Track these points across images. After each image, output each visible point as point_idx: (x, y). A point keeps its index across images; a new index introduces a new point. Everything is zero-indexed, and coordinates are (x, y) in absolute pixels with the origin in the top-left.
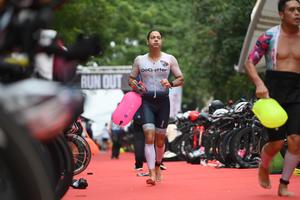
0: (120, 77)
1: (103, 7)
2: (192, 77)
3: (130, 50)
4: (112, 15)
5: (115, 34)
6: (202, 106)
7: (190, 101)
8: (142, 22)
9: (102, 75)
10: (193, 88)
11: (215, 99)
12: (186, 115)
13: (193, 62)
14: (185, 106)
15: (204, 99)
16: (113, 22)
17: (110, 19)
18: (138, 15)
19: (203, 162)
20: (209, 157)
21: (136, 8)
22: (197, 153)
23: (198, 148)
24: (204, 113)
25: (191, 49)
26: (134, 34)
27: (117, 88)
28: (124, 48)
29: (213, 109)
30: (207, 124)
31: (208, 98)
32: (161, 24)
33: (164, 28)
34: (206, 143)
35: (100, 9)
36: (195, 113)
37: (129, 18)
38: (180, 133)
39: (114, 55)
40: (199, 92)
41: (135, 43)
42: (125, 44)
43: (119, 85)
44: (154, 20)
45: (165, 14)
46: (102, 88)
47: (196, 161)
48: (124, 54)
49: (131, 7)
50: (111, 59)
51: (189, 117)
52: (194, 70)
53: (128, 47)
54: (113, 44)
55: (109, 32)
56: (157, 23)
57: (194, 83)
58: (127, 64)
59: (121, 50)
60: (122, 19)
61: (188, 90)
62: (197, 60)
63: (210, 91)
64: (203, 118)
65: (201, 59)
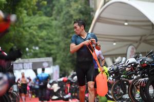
0: (31, 64)
1: (22, 33)
2: (64, 62)
3: (36, 51)
4: (26, 36)
5: (28, 45)
6: (69, 75)
7: (63, 73)
8: (40, 38)
9: (23, 63)
10: (64, 67)
11: (74, 71)
12: (62, 79)
13: (64, 55)
14: (61, 75)
15: (69, 72)
16: (27, 39)
17: (25, 38)
18: (38, 35)
19: (70, 100)
20: (73, 98)
21: (37, 32)
22: (67, 96)
23: (67, 94)
24: (69, 78)
25: (62, 50)
26: (37, 44)
27: (30, 68)
28: (32, 51)
29: (73, 76)
30: (71, 83)
31: (71, 71)
32: (49, 39)
33: (50, 41)
34: (71, 91)
35: (21, 34)
36: (65, 79)
37: (34, 37)
38: (59, 88)
39: (28, 54)
40: (67, 69)
41: (37, 48)
42: (32, 49)
44: (45, 38)
45: (50, 35)
46: (23, 69)
47: (67, 99)
48: (33, 53)
49: (35, 33)
50: (27, 55)
51: (63, 81)
52: (64, 59)
53: (34, 50)
54: (27, 49)
55: (25, 44)
56: (47, 39)
57: (64, 65)
58: (34, 58)
59: (31, 52)
60: (31, 38)
61: (62, 68)
63: (72, 68)
64: (69, 81)
65: (67, 54)
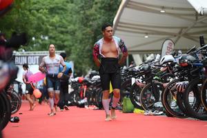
0: (38, 57)
1: (28, 17)
2: (79, 57)
3: (44, 42)
4: (33, 22)
5: (35, 33)
6: (86, 74)
7: (78, 71)
8: (50, 26)
9: (27, 57)
10: (80, 64)
11: (93, 70)
12: (76, 79)
13: (80, 49)
14: (76, 74)
15: (87, 70)
16: (34, 26)
17: (32, 24)
18: (48, 21)
19: (86, 107)
20: (90, 103)
21: (47, 18)
22: (82, 101)
23: (83, 98)
24: (86, 78)
25: (79, 41)
26: (46, 33)
27: (36, 64)
28: (40, 41)
29: (92, 76)
30: (88, 85)
31: (89, 70)
32: (61, 27)
33: (63, 29)
34: (88, 96)
35: (26, 18)
36: (81, 78)
37: (43, 24)
38: (73, 90)
39: (35, 45)
40: (84, 66)
41: (46, 38)
42: (40, 38)
43: (38, 63)
44: (57, 25)
45: (64, 21)
47: (82, 106)
48: (40, 44)
49: (44, 17)
50: (33, 47)
51: (78, 81)
52: (80, 54)
53: (42, 40)
54: (33, 39)
55: (31, 31)
56: (59, 26)
57: (81, 61)
58: (42, 50)
59: (38, 42)
60: (39, 24)
61: (77, 65)
62: (83, 48)
63: (90, 66)
64: (86, 81)
65: (85, 47)
